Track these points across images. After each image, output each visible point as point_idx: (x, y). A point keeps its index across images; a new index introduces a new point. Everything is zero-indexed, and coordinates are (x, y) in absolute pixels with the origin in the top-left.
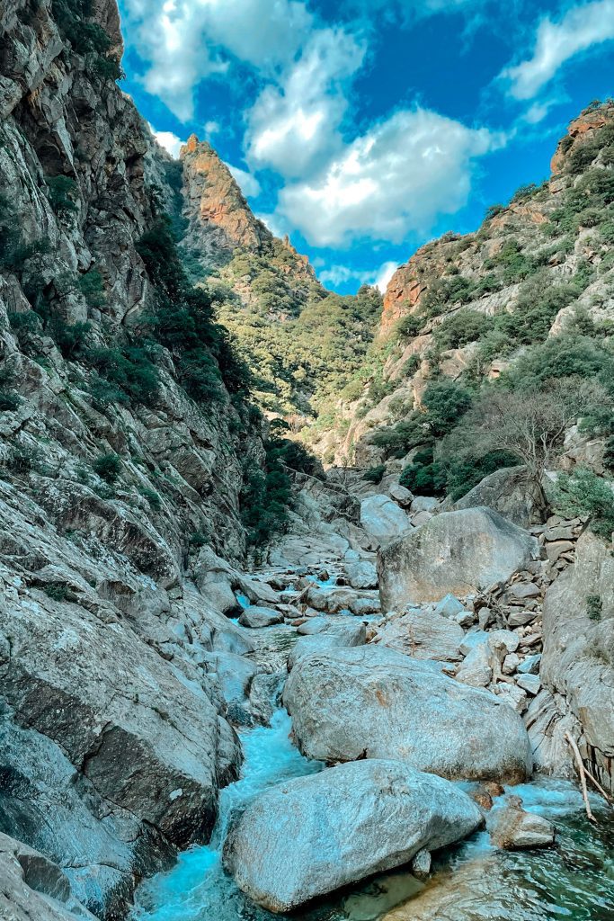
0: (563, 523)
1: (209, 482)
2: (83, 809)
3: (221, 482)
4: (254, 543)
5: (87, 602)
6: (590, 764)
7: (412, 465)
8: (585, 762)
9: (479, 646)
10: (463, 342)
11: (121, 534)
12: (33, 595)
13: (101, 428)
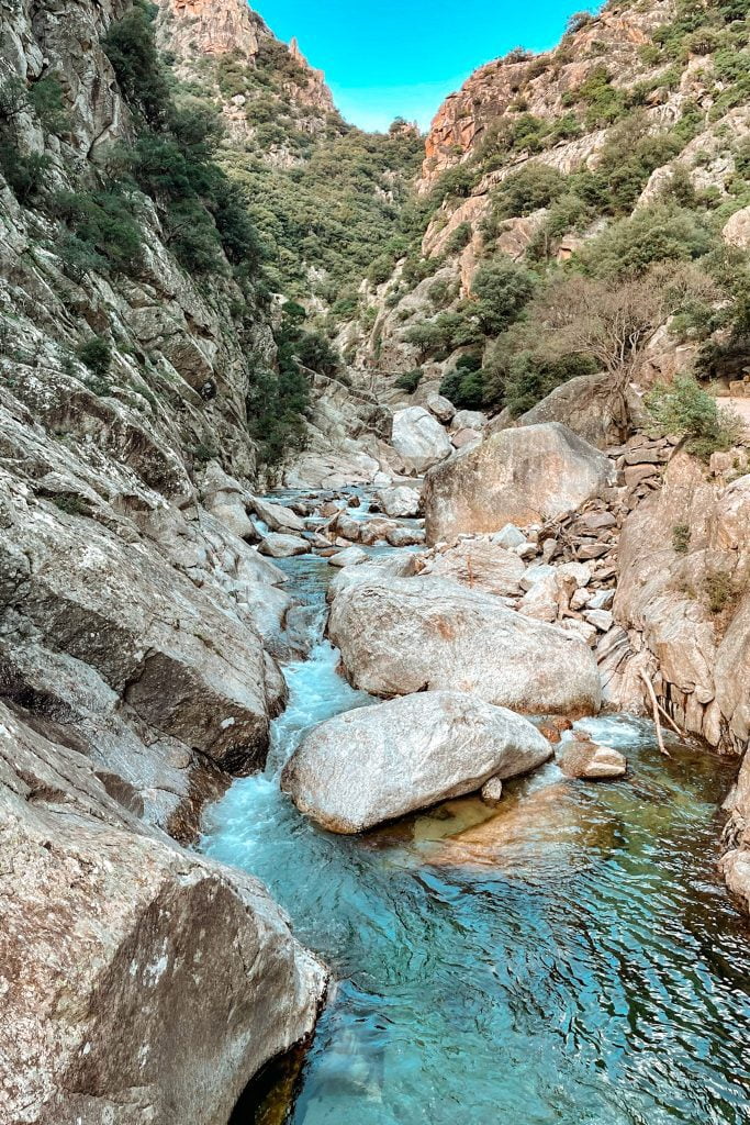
0: (646, 443)
1: (210, 381)
2: (131, 734)
3: (225, 383)
4: (266, 461)
5: (104, 518)
6: (663, 701)
7: (456, 370)
8: (658, 698)
9: (542, 578)
10: (528, 208)
11: (122, 439)
12: (44, 506)
13: (78, 304)
